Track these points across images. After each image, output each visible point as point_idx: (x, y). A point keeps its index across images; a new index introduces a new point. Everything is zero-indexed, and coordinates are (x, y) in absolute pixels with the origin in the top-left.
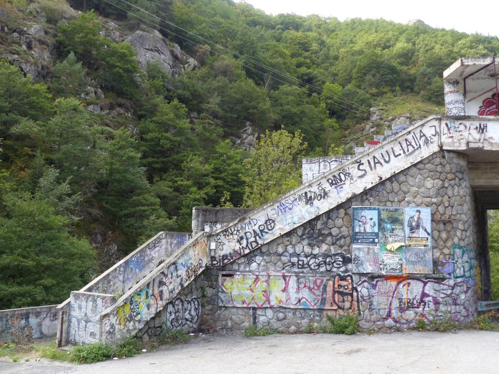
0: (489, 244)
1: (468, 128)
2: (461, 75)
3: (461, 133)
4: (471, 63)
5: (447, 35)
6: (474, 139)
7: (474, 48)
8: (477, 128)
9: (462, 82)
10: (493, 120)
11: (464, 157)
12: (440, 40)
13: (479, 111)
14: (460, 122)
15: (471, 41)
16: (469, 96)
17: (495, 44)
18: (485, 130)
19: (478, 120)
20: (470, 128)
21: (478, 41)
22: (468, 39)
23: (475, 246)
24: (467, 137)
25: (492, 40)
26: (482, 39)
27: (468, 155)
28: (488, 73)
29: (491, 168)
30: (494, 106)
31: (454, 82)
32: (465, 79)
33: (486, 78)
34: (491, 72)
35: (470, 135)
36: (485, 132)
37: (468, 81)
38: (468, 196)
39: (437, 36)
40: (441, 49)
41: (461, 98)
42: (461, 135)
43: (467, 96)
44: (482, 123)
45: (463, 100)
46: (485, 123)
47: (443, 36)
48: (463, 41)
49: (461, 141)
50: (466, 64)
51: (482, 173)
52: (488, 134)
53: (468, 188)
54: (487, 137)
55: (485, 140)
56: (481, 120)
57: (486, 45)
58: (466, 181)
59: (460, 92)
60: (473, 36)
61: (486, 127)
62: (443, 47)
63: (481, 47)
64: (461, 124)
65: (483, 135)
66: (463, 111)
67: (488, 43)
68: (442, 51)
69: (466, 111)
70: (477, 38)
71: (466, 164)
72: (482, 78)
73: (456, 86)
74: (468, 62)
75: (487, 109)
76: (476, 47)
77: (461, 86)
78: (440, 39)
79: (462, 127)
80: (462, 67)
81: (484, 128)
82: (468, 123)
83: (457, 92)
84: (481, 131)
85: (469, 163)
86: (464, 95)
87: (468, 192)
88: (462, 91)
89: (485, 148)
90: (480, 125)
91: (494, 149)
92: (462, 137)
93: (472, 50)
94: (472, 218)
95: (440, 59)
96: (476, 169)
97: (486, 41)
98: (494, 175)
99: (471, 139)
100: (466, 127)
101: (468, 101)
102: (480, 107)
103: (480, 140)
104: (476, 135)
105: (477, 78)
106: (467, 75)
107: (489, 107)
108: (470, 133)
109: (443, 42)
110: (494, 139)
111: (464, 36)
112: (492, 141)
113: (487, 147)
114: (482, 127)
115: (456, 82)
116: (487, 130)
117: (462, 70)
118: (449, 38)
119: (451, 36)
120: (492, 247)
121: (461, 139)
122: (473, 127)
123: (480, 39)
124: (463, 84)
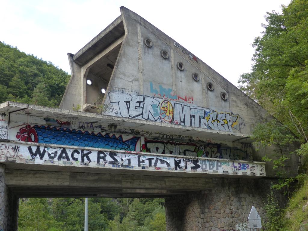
0: (18, 222)
1: (7, 147)
2: (8, 110)
3: (2, 151)
4: (14, 106)
5: (11, 51)
6: (11, 155)
7: (29, 67)
8: (13, 148)
9: (8, 114)
10: (24, 144)
11: (3, 166)
12: (5, 55)
13: (17, 135)
14: (2, 143)
15: (28, 61)
16: (12, 124)
17: (44, 67)
18: (18, 150)
19: (15, 143)
20: (8, 148)
21: (33, 62)
22: (26, 59)
23: (5, 226)
24: (6, 153)
25: (43, 64)
26: (36, 62)
27: (5, 165)
28: (25, 112)
29: (20, 174)
30: (27, 133)
31: (3, 114)
32: (10, 113)
33: (23, 114)
34: (26, 112)
35: (8, 152)
36: (18, 151)
37: (12, 114)
38: (3, 193)
39: (2, 50)
40: (5, 62)
41: (6, 125)
42: (2, 152)
43: (10, 124)
44: (17, 145)
45: (7, 127)
46: (18, 145)
47: (8, 52)
48: (22, 60)
49: (2, 156)
50: (11, 105)
51: (14, 177)
52: (20, 153)
53: (4, 187)
54: (18, 155)
55: (17, 156)
56: (16, 143)
57: (38, 67)
58: (2, 182)
59: (6, 121)
60: (30, 58)
61: (19, 148)
62: (6, 61)
63: (34, 67)
64: (3, 144)
65: (16, 153)
66: (6, 134)
67: (40, 66)
68: (5, 63)
69: (8, 134)
70: (32, 60)
71: (4, 170)
72: (21, 114)
73: (4, 116)
74: (12, 105)
75: (22, 135)
76: (31, 67)
77: (7, 117)
78: (5, 53)
79: (3, 147)
80: (8, 107)
81: (17, 149)
82: (7, 144)
83: (4, 120)
84: (15, 151)
85: (6, 169)
86: (8, 124)
87: (3, 190)
88: (7, 121)
89: (17, 162)
90: (15, 146)
91: (22, 163)
92: (3, 153)
93: (28, 68)
94: (4, 207)
95: (3, 70)
96: (11, 173)
97: (38, 64)
98: (22, 178)
99: (8, 155)
100: (6, 147)
101: (11, 128)
102: (18, 133)
103: (14, 156)
104: (12, 153)
105: (18, 114)
106: (12, 111)
107: (23, 133)
108: (8, 151)
109: (7, 57)
110: (22, 156)
111: (23, 55)
112: (21, 157)
113: (18, 161)
114: (16, 148)
115: (4, 114)
116: (19, 150)
117: (9, 108)
118: (12, 54)
119: (14, 54)
120: (21, 224)
121: (2, 155)
122: (10, 147)
123: (35, 62)
124: (9, 115)
